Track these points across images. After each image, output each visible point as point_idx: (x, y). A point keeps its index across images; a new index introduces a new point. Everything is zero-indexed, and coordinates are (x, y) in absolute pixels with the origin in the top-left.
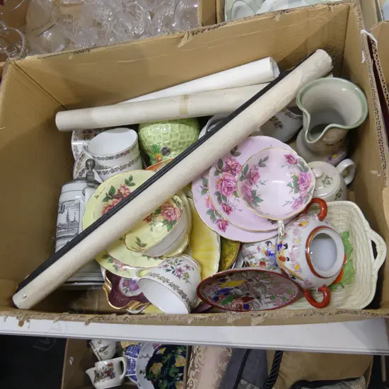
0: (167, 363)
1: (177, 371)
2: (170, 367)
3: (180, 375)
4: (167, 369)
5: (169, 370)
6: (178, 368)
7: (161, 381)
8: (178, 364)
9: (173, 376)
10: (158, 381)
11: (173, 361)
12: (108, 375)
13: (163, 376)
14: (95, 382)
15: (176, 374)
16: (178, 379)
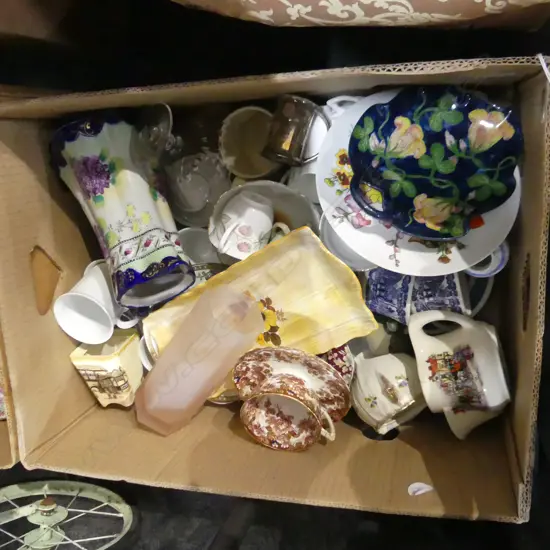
0: (415, 182)
1: (438, 150)
2: (427, 172)
3: (450, 139)
4: (433, 181)
5: (437, 174)
6: (428, 146)
7: (472, 195)
8: (418, 150)
9: (454, 160)
10: (472, 202)
11: (408, 165)
12: (463, 367)
13: (456, 191)
14: (485, 409)
15: (448, 153)
16: (463, 145)
